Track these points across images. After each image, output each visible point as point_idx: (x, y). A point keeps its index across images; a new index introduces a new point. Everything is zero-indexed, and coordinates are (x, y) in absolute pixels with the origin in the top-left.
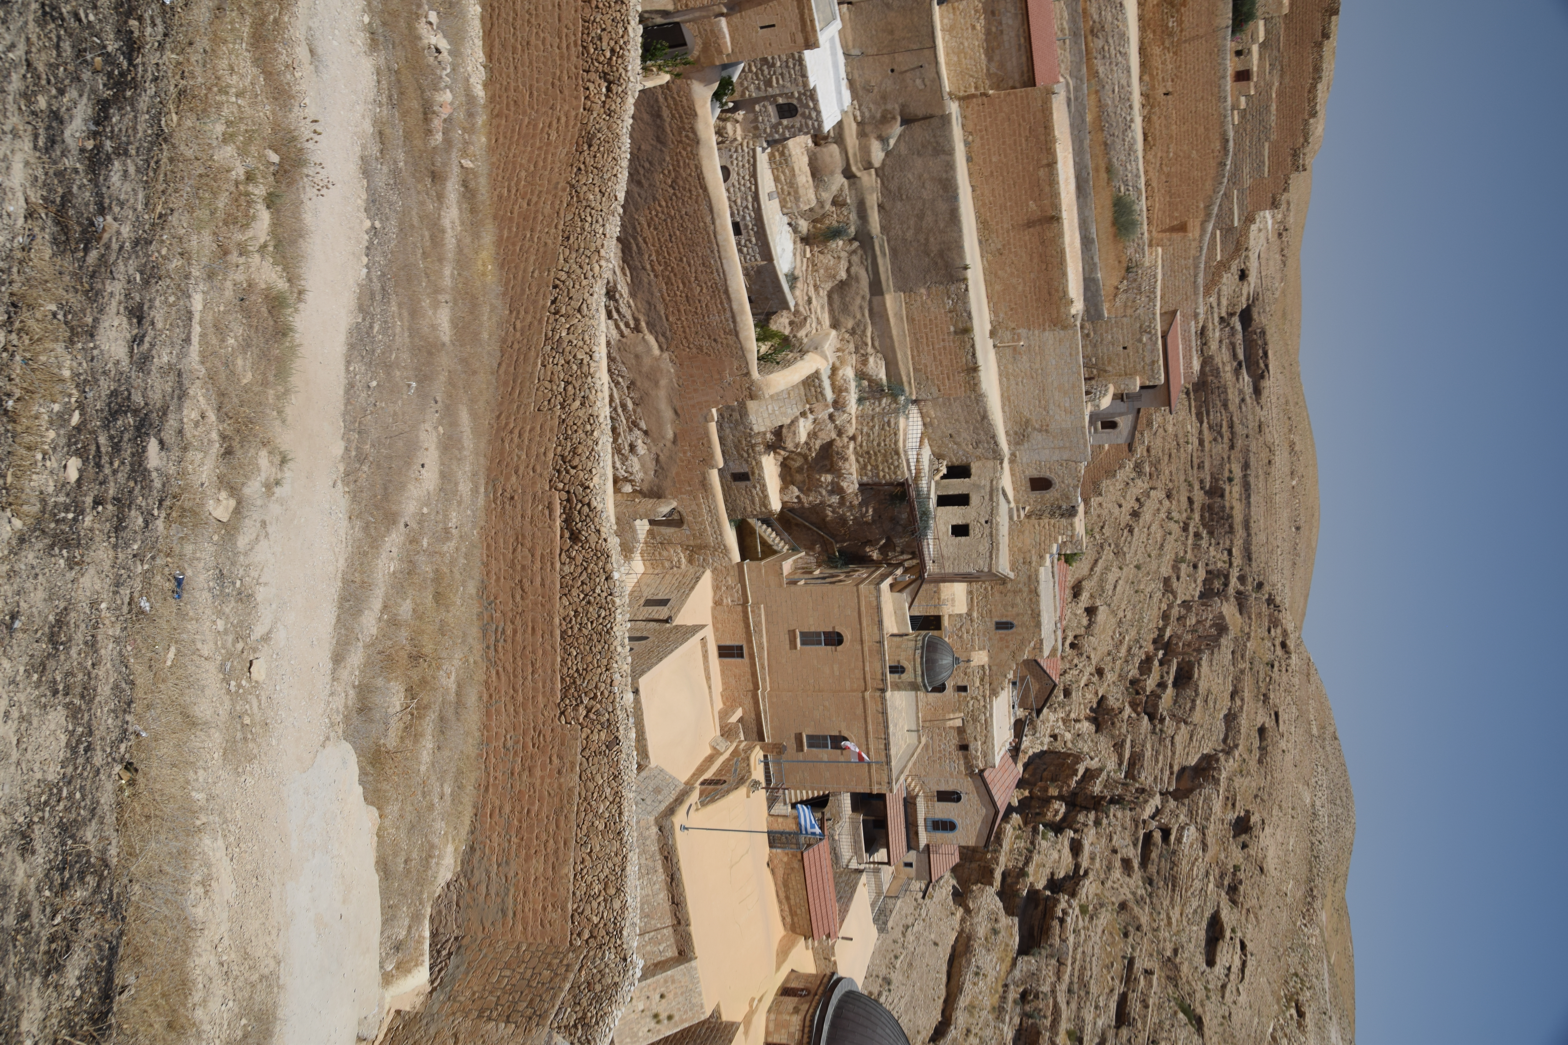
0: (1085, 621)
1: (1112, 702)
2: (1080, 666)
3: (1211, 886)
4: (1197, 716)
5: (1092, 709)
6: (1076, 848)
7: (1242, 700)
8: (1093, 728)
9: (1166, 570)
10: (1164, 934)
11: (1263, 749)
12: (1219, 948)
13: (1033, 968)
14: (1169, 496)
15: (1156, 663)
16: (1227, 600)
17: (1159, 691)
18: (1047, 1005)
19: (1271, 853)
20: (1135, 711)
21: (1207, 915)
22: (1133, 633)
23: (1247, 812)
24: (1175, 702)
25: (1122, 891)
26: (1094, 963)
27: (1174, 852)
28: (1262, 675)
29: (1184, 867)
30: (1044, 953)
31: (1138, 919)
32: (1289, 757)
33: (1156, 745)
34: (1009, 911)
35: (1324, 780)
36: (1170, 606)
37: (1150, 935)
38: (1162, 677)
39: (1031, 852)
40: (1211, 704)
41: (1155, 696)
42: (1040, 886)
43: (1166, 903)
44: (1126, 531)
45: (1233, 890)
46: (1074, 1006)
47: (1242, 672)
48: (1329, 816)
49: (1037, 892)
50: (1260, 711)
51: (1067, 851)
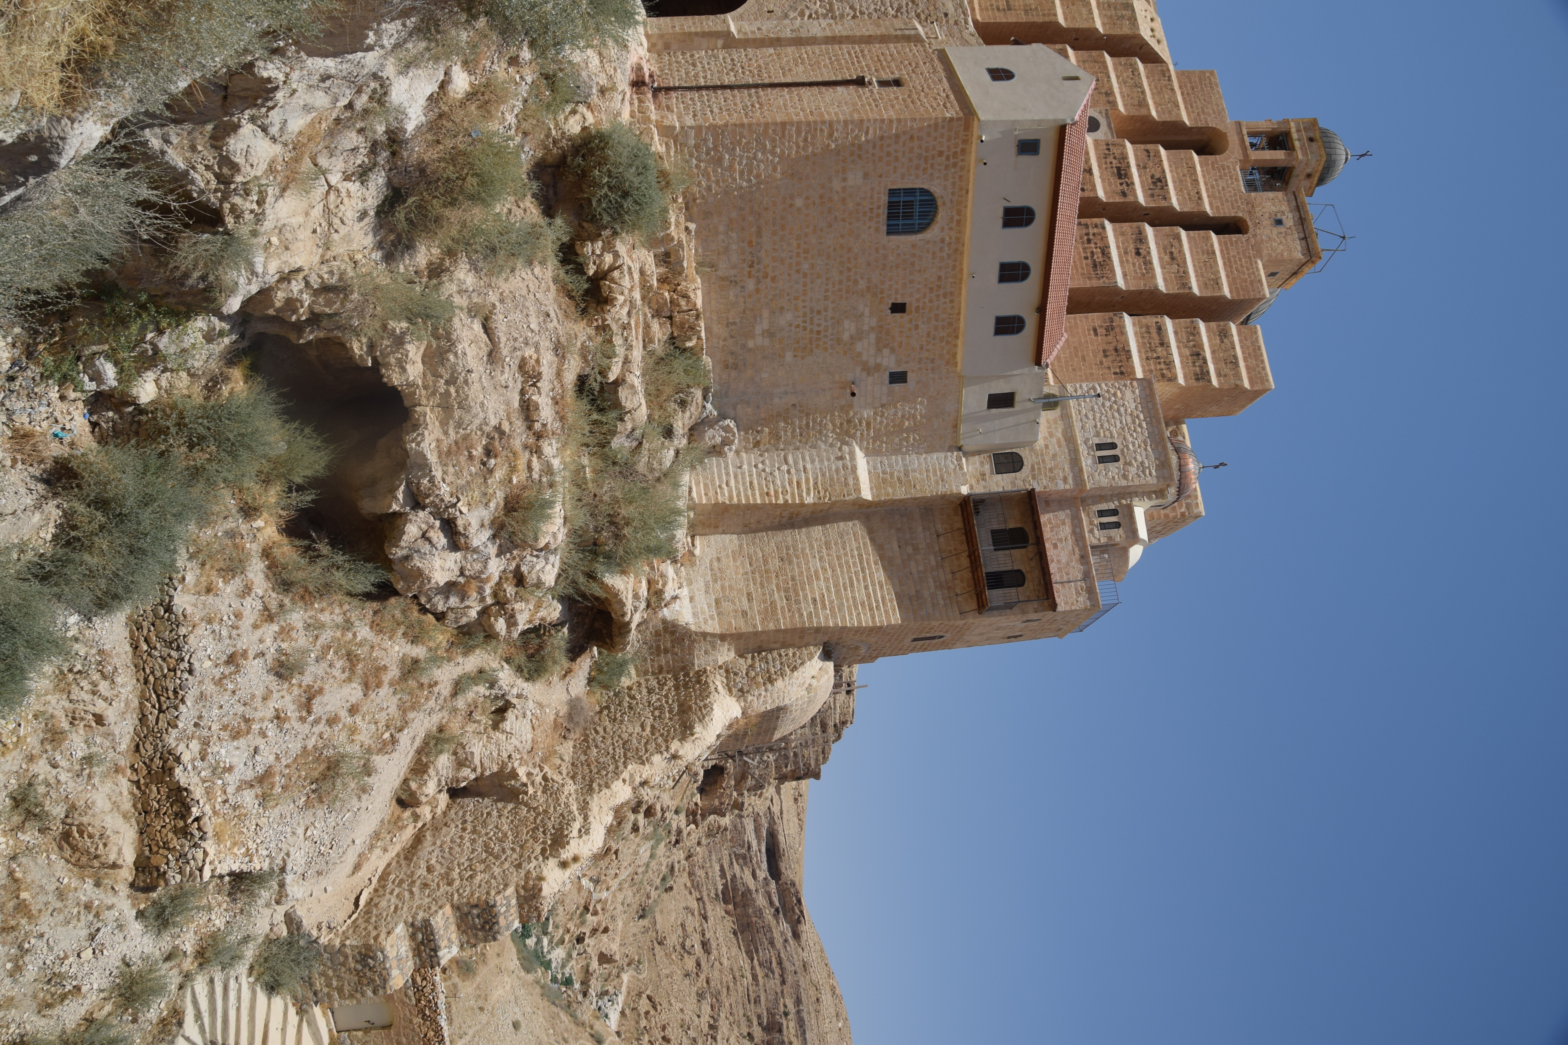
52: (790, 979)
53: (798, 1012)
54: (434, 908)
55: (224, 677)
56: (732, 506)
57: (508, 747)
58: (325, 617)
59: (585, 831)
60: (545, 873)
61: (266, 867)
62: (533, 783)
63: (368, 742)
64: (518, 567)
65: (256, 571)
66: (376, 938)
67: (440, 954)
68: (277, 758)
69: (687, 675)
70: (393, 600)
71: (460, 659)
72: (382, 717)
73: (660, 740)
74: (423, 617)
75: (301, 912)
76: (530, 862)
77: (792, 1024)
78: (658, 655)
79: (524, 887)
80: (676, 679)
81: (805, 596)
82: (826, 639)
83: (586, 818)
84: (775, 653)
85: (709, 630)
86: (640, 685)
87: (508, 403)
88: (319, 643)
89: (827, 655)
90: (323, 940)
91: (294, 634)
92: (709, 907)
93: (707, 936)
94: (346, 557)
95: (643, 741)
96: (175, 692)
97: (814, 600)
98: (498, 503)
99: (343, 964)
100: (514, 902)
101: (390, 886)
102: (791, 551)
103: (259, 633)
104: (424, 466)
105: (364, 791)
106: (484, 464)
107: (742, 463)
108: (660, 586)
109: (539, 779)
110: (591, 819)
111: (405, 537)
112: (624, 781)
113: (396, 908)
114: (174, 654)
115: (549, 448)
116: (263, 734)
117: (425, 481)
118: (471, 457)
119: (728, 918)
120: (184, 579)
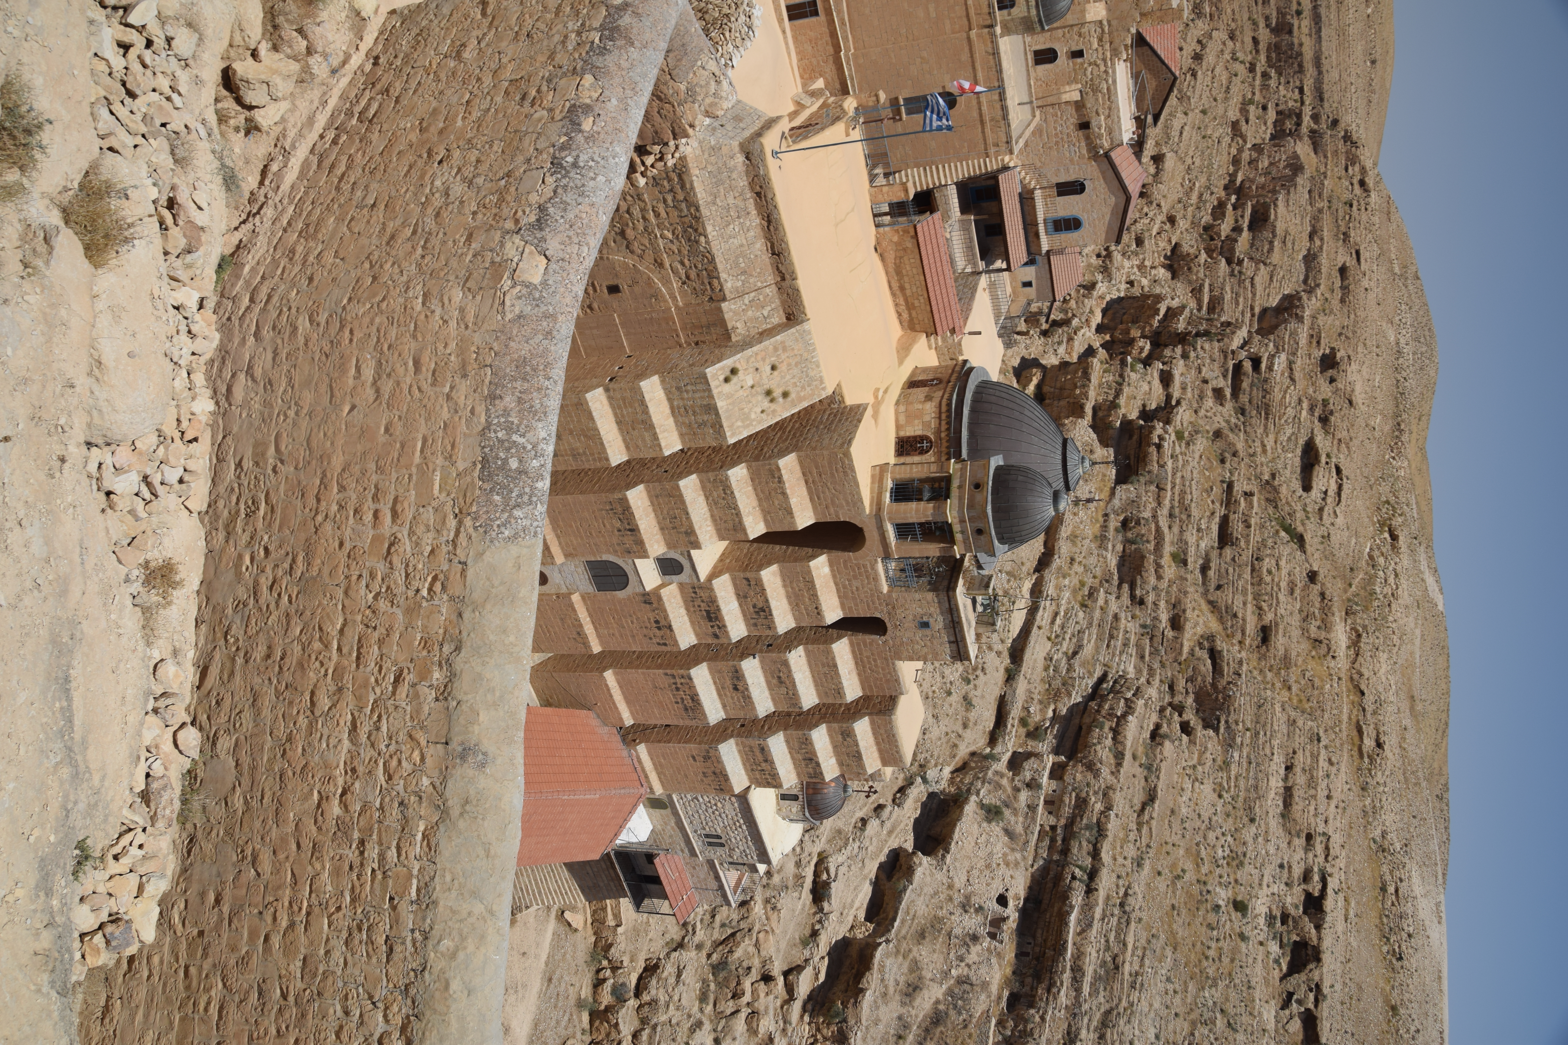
0: (1152, 170)
1: (1186, 248)
2: (1151, 214)
3: (1304, 413)
4: (1276, 257)
5: (1166, 257)
6: (1166, 379)
7: (1322, 239)
8: (1169, 275)
9: (1233, 114)
10: (1260, 459)
11: (1345, 288)
12: (1315, 473)
13: (1133, 496)
14: (1232, 37)
15: (1229, 207)
16: (1301, 139)
17: (1234, 235)
18: (1150, 530)
19: (1358, 388)
20: (1211, 257)
21: (1301, 442)
22: (1203, 180)
23: (1333, 349)
24: (1252, 245)
25: (1216, 419)
26: (1194, 487)
27: (1266, 380)
28: (1341, 213)
29: (1277, 395)
30: (1142, 480)
31: (1234, 445)
32: (1371, 296)
33: (1236, 287)
34: (1104, 443)
35: (1408, 318)
36: (1240, 150)
37: (1246, 460)
38: (1237, 221)
39: (1120, 384)
40: (1289, 245)
41: (1231, 240)
42: (1133, 415)
43: (1260, 431)
44: (1188, 76)
45: (1324, 420)
46: (1176, 529)
47: (1320, 211)
48: (1414, 353)
49: (1131, 421)
50: (1341, 250)
51: (1156, 382)
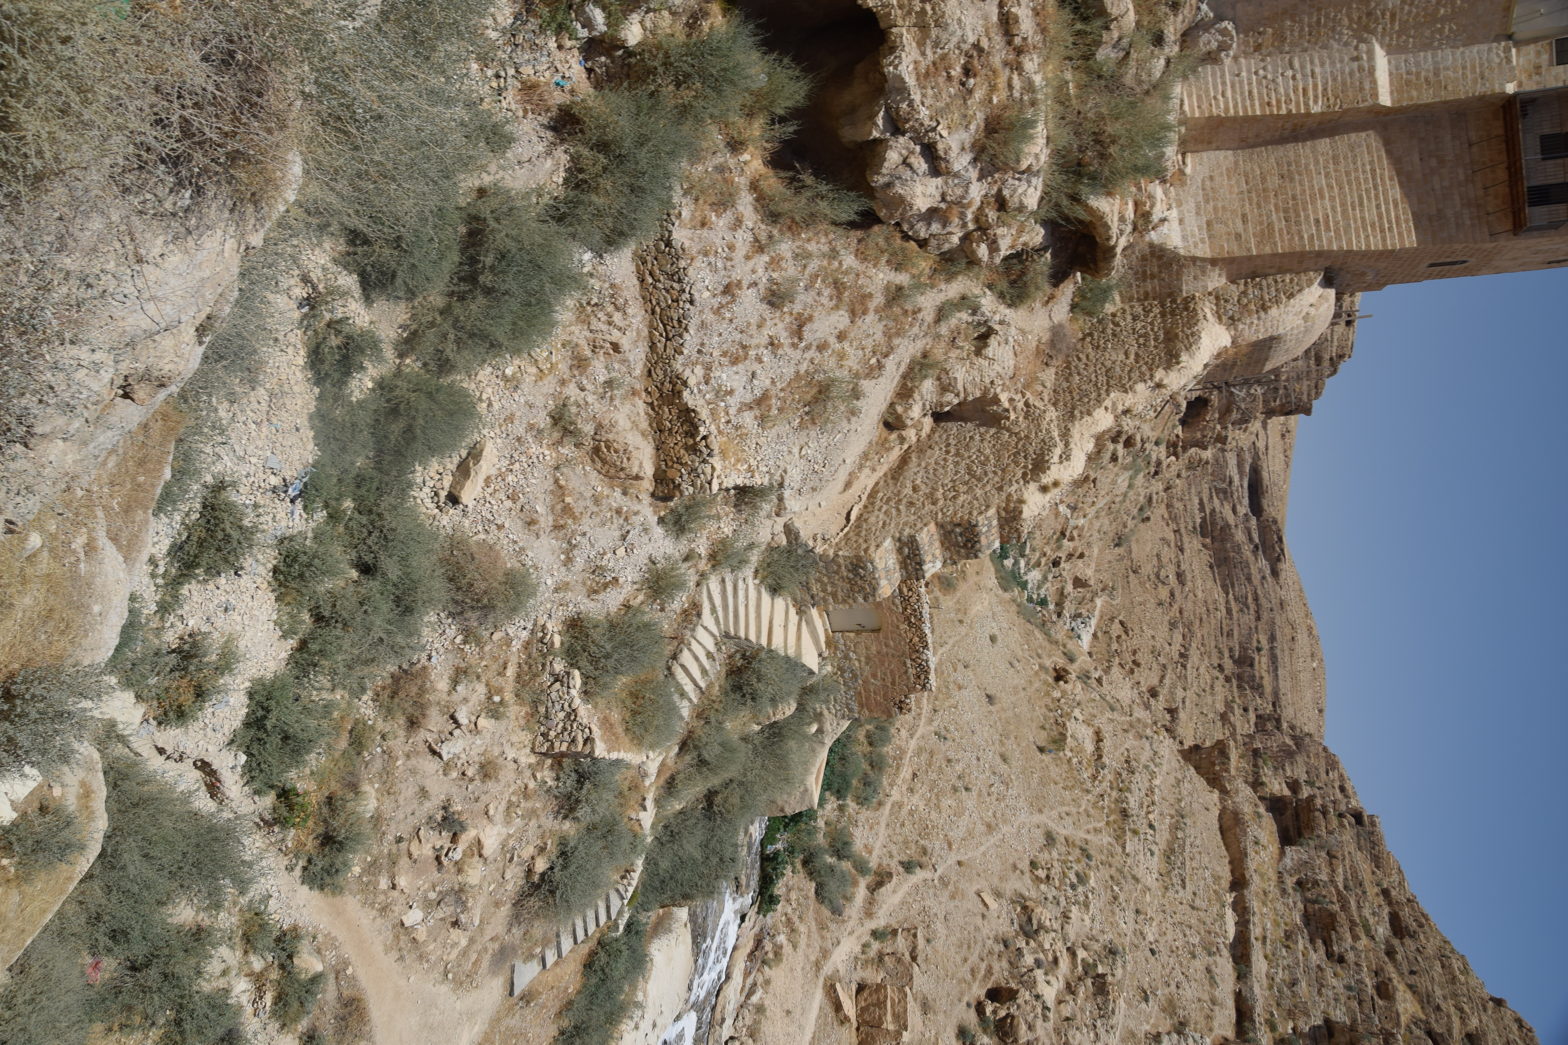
52: (1265, 616)
53: (1272, 649)
54: (919, 525)
55: (721, 306)
56: (1227, 119)
57: (990, 373)
58: (812, 247)
59: (1066, 457)
60: (1026, 496)
61: (766, 482)
62: (1015, 409)
63: (855, 367)
64: (1000, 191)
65: (745, 203)
66: (866, 550)
67: (925, 567)
68: (773, 382)
69: (1174, 301)
70: (876, 228)
71: (943, 286)
72: (869, 343)
73: (1144, 368)
74: (906, 244)
75: (798, 524)
76: (1011, 485)
77: (1264, 660)
78: (1144, 281)
79: (1005, 509)
80: (1163, 305)
81: (1307, 217)
82: (1327, 264)
83: (1067, 444)
84: (1270, 279)
85: (1199, 254)
86: (1124, 311)
87: (986, 18)
88: (807, 272)
89: (1328, 282)
90: (819, 550)
91: (783, 264)
92: (1186, 539)
93: (1183, 567)
94: (830, 187)
95: (1127, 369)
96: (679, 321)
97: (1317, 221)
98: (978, 126)
99: (837, 573)
100: (995, 522)
101: (878, 503)
102: (1293, 168)
103: (751, 264)
104: (903, 90)
105: (853, 413)
106: (963, 84)
107: (1240, 70)
108: (1147, 208)
109: (1020, 405)
110: (1072, 446)
111: (886, 164)
112: (1106, 408)
113: (884, 523)
114: (675, 285)
115: (1031, 64)
116: (759, 360)
117: (904, 105)
118: (949, 78)
119: (1205, 551)
120: (680, 214)
